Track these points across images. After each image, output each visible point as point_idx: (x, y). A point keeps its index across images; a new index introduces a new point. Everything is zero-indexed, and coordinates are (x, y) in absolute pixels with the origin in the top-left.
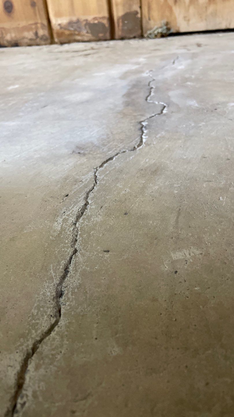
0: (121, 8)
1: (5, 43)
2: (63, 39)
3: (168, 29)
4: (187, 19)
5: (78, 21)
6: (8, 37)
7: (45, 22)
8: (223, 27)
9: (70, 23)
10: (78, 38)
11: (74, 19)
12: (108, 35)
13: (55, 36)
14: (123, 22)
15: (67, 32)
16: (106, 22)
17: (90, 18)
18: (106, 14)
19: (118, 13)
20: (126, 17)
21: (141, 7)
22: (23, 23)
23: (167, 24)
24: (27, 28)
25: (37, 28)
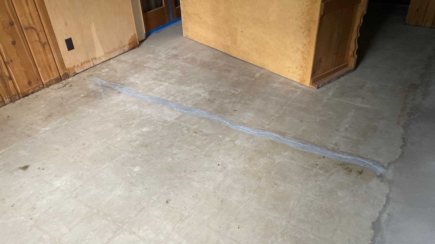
1: (29, 94)
2: (48, 86)
3: (75, 74)
4: (78, 70)
5: (52, 80)
6: (30, 92)
7: (41, 84)
8: (86, 69)
9: (49, 81)
10: (52, 84)
11: (50, 79)
12: (60, 80)
13: (44, 86)
14: (63, 76)
15: (49, 84)
17: (55, 78)
18: (59, 76)
19: (62, 74)
21: (67, 71)
22: (35, 86)
25: (39, 86)
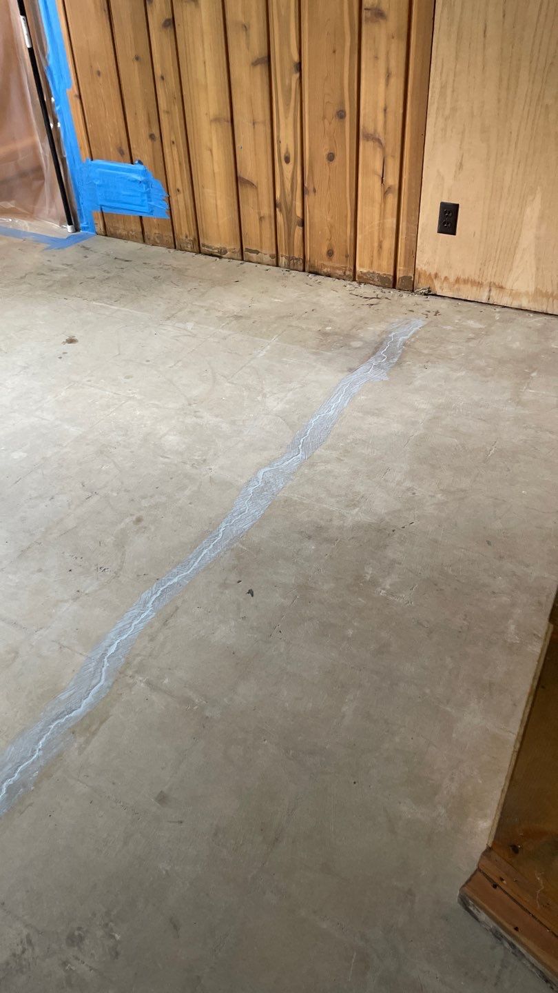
0: (402, 272)
1: (323, 273)
2: (361, 280)
3: (429, 291)
4: (441, 288)
5: (374, 273)
6: (325, 270)
7: (352, 268)
8: (464, 298)
9: (368, 273)
10: (371, 282)
11: (371, 271)
12: (391, 286)
13: (357, 277)
14: (402, 281)
15: (365, 277)
16: (391, 278)
17: (381, 273)
18: (392, 274)
19: (400, 275)
20: (404, 278)
21: (414, 275)
22: (337, 265)
23: (429, 288)
24: (340, 269)
25: (346, 270)
